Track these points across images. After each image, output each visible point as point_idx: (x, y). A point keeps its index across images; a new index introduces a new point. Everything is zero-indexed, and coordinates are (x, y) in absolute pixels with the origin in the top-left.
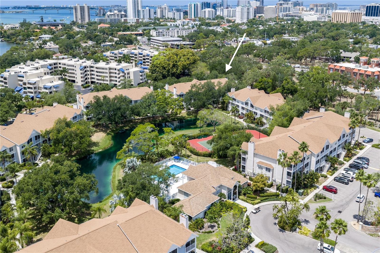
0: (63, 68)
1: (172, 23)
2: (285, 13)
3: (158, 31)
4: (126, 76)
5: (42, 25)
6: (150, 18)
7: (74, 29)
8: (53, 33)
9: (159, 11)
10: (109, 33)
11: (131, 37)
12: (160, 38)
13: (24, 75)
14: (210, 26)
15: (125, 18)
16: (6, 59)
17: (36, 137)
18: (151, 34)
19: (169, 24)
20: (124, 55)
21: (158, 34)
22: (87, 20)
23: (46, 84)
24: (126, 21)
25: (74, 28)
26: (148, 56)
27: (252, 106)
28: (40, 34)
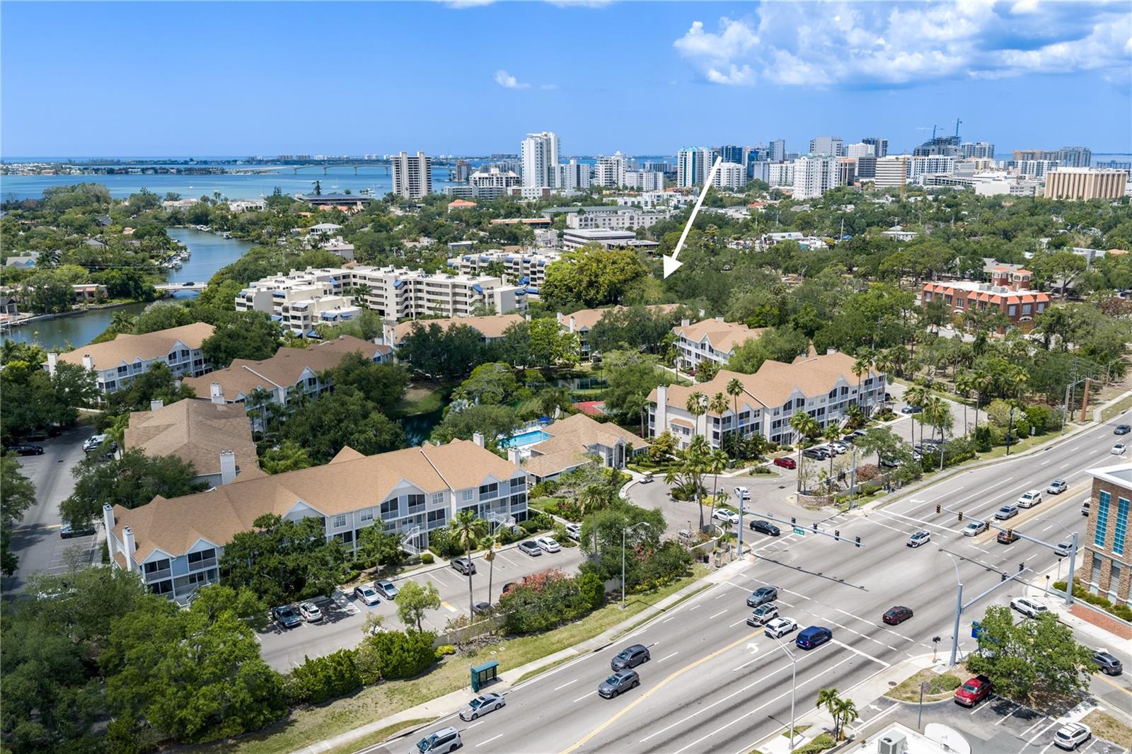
0: (361, 285)
1: (630, 200)
2: (932, 176)
3: (583, 217)
4: (486, 300)
5: (317, 203)
6: (578, 188)
7: (391, 212)
8: (341, 219)
9: (601, 169)
10: (472, 221)
11: (521, 229)
12: (586, 233)
13: (285, 292)
14: (723, 207)
15: (515, 187)
16: (245, 270)
17: (310, 379)
18: (568, 222)
19: (620, 201)
20: (491, 263)
21: (583, 223)
22: (423, 192)
23: (327, 312)
24: (517, 194)
25: (392, 209)
26: (541, 265)
27: (711, 350)
28: (314, 222)
